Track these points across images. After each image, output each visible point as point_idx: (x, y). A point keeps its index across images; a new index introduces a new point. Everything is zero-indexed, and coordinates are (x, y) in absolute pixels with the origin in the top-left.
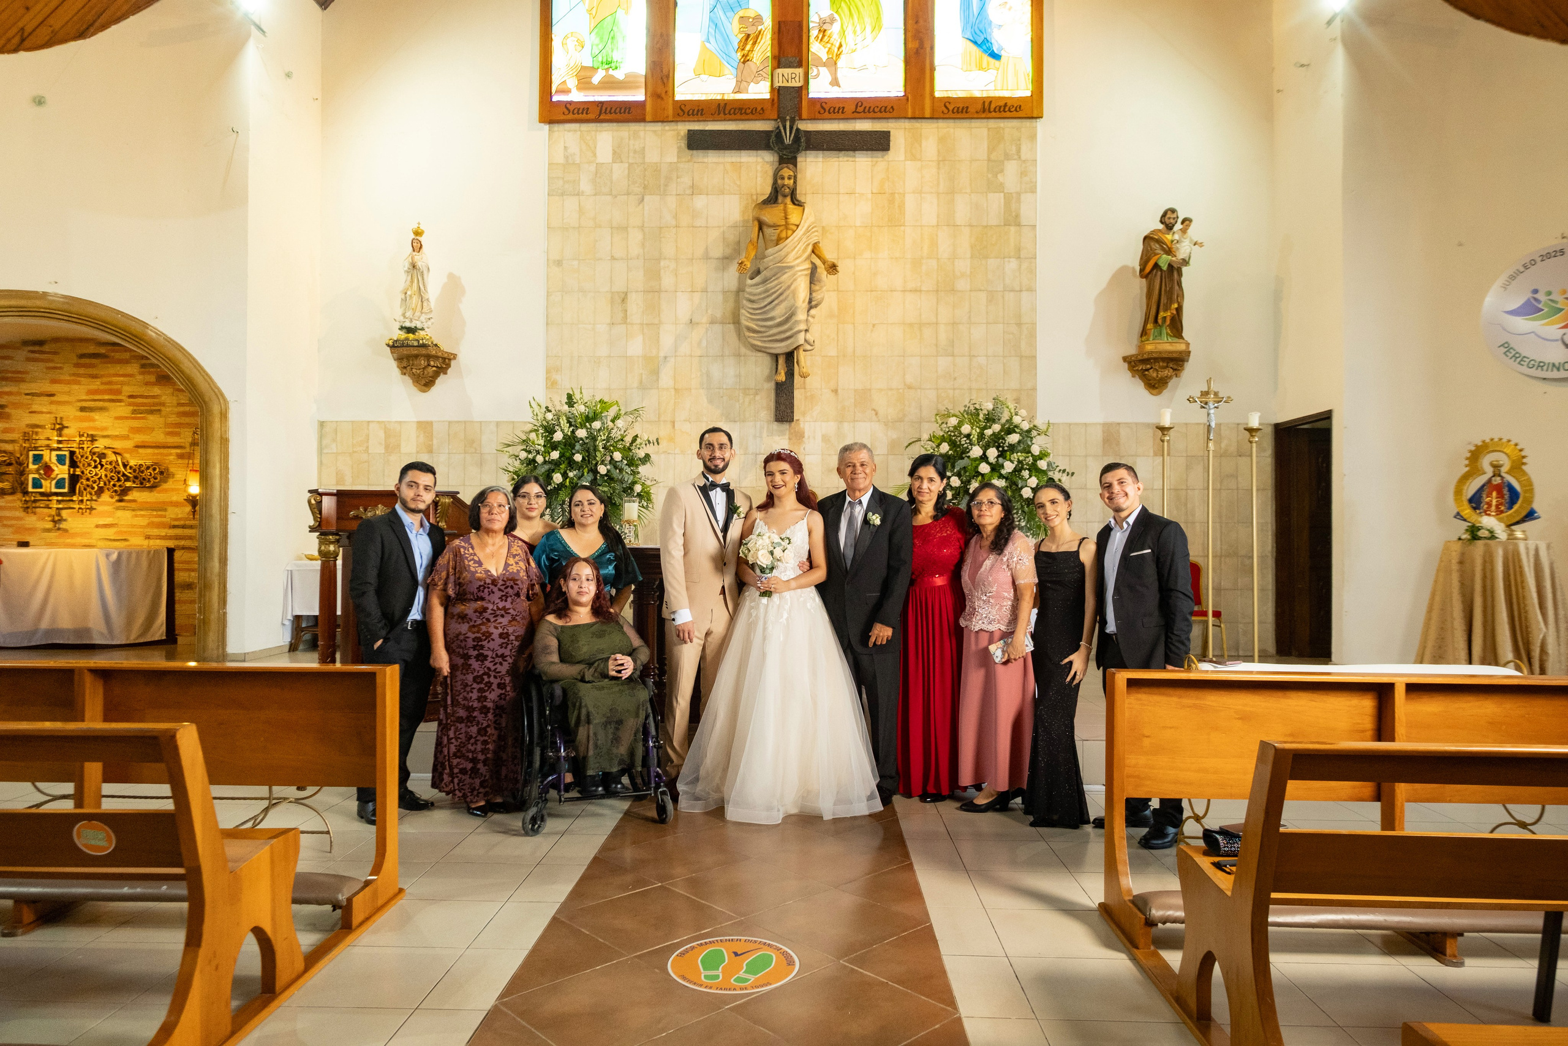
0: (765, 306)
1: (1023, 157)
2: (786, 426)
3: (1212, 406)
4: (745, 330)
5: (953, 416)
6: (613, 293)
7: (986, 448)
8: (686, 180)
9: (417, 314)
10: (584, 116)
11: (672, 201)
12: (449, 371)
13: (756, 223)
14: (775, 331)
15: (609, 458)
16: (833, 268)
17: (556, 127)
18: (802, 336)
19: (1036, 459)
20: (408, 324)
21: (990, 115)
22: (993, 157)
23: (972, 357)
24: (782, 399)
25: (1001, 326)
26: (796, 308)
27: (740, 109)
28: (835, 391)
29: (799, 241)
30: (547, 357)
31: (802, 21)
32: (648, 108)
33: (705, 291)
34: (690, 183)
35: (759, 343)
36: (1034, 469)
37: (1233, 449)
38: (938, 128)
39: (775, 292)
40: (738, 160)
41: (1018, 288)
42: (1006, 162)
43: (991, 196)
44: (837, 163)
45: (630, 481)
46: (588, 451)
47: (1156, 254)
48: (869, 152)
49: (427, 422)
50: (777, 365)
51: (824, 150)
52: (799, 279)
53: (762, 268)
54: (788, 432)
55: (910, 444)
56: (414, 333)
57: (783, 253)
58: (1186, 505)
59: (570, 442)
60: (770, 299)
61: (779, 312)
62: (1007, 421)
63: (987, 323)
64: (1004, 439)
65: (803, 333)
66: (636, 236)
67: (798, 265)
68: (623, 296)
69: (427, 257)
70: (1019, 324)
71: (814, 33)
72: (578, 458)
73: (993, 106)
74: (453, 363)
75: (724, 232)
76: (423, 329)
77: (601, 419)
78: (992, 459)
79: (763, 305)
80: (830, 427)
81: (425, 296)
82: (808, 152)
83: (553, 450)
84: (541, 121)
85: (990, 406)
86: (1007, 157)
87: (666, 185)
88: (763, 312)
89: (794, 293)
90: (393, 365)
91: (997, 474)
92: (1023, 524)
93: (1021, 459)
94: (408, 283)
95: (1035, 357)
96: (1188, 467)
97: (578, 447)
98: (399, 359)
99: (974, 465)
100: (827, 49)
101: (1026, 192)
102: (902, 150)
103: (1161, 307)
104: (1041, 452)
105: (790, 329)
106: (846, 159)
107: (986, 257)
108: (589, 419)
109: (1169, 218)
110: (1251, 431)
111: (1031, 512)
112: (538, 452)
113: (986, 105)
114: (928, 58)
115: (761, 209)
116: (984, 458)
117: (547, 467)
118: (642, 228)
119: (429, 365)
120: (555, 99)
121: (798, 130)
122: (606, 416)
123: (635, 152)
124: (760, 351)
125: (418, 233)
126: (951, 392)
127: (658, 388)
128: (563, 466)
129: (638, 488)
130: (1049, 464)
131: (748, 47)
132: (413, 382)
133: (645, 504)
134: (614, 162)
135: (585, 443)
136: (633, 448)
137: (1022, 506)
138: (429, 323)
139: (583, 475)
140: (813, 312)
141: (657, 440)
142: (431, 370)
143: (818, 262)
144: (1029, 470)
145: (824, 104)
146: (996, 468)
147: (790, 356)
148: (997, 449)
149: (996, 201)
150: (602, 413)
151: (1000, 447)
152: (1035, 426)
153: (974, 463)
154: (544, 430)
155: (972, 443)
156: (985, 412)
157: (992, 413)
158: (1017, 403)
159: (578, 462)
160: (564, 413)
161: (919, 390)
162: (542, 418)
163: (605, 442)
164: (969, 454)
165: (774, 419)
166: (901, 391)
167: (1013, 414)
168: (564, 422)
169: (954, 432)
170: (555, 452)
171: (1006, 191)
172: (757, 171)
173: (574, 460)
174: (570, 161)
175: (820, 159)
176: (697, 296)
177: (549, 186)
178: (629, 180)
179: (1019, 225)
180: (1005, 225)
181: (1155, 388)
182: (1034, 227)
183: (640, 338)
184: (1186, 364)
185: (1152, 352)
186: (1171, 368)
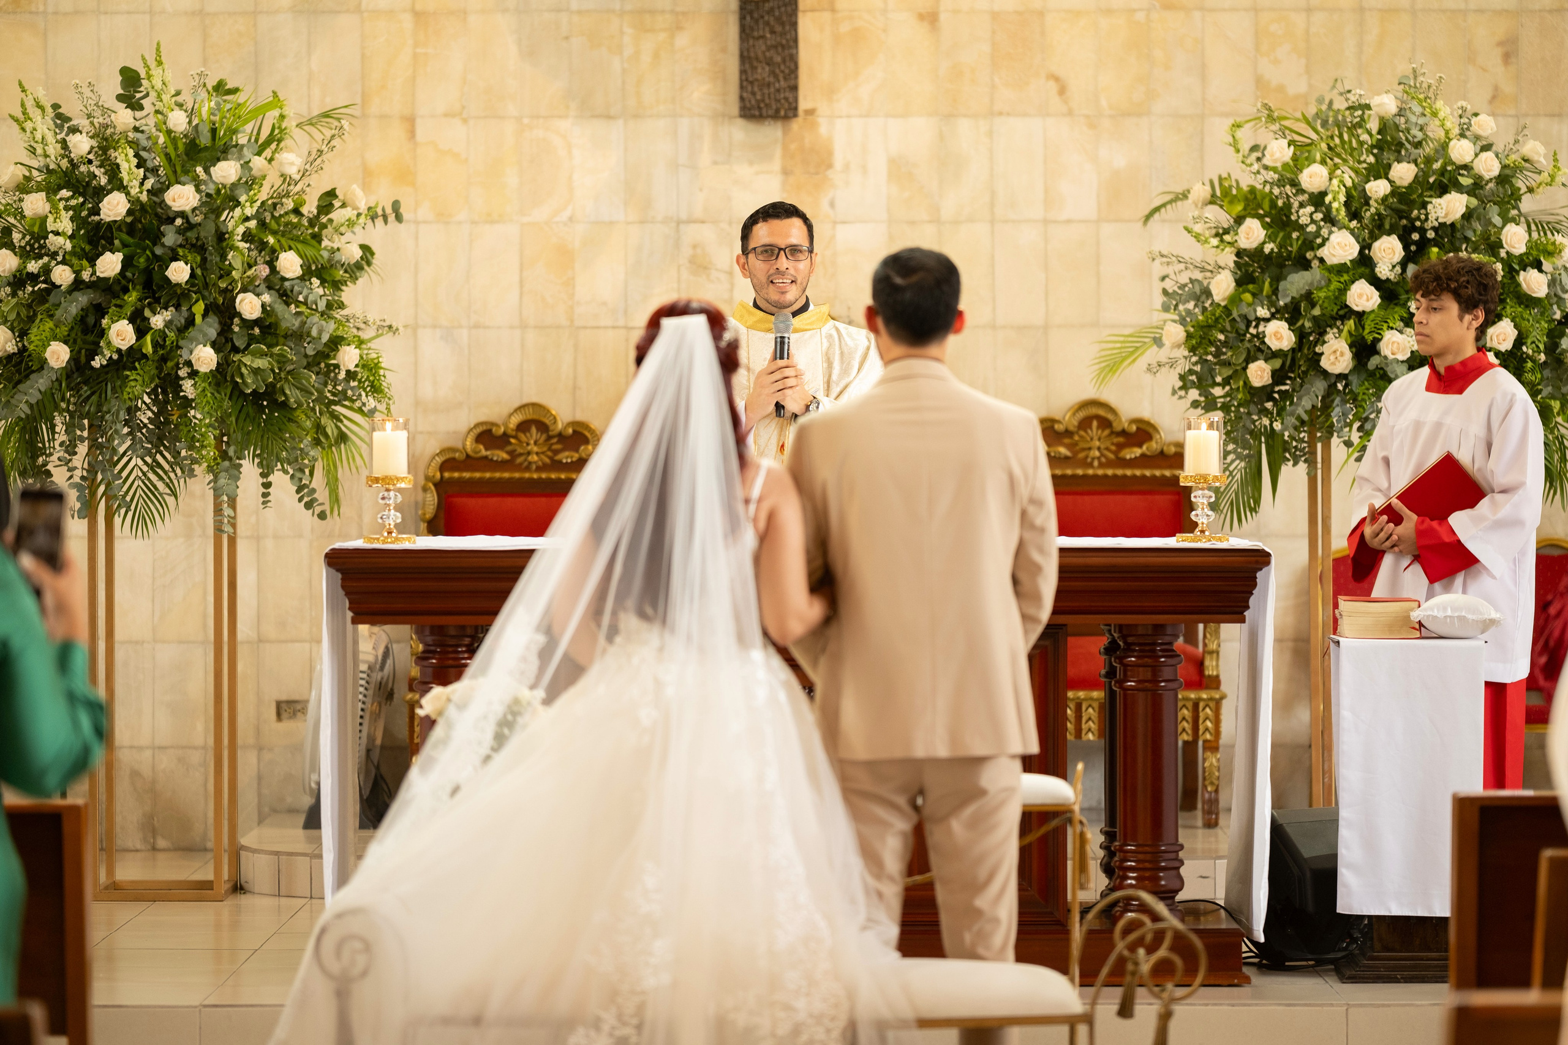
2: (771, 132)
5: (1283, 129)
15: (264, 271)
19: (1515, 265)
24: (761, 46)
28: (930, 18)
36: (1507, 297)
45: (325, 338)
46: (199, 248)
54: (778, 152)
55: (1157, 209)
59: (148, 223)
64: (1424, 205)
72: (179, 272)
77: (240, 157)
78: (1384, 270)
80: (915, 135)
83: (101, 249)
85: (1386, 104)
91: (1400, 311)
97: (170, 238)
99: (1335, 285)
104: (1531, 245)
116: (1364, 264)
117: (83, 299)
128: (132, 297)
129: (348, 357)
130: (1552, 283)
133: (371, 403)
135: (189, 226)
136: (326, 231)
139: (190, 322)
146: (1395, 295)
150: (235, 132)
151: (1415, 229)
152: (1526, 161)
153: (1334, 278)
154: (67, 185)
155: (1330, 219)
156: (1374, 125)
157: (1397, 126)
158: (1509, 51)
159: (178, 285)
160: (124, 133)
161: (1197, 15)
162: (54, 149)
163: (252, 224)
164: (1323, 252)
165: (735, 109)
166: (1140, 16)
167: (1456, 131)
168: (126, 160)
169: (1280, 183)
170: (108, 254)
173: (166, 281)
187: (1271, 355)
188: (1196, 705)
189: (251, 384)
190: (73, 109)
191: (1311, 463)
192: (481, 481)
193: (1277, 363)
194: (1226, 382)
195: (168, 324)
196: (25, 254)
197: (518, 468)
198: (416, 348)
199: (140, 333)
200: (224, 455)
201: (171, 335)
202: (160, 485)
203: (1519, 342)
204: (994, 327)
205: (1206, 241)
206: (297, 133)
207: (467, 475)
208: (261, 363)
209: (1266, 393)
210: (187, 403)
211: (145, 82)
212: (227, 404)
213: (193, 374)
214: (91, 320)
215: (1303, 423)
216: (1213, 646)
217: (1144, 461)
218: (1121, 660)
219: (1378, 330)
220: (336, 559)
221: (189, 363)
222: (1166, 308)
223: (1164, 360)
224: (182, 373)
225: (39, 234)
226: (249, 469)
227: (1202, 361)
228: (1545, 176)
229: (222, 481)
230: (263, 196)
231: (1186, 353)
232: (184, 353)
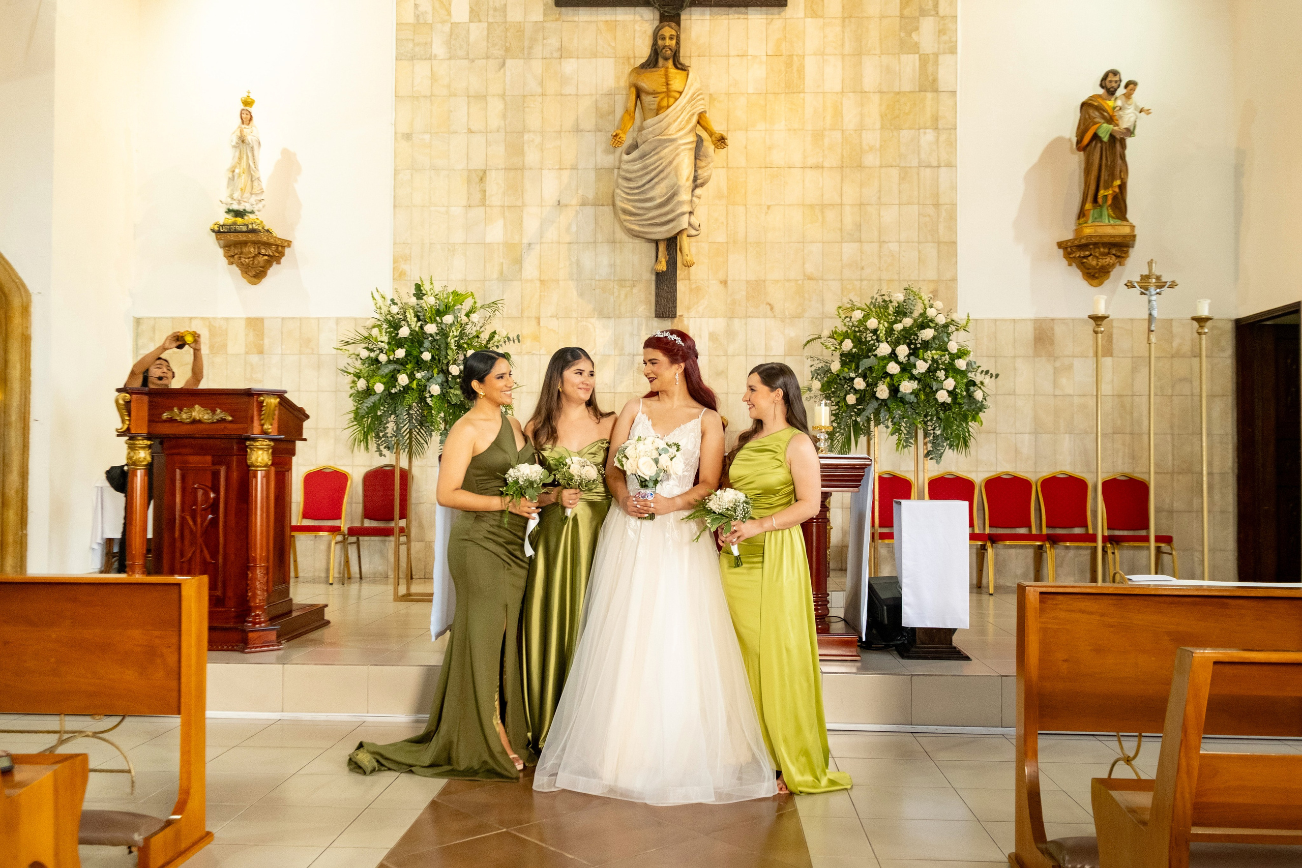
0: (644, 185)
1: (941, 13)
3: (1154, 292)
5: (858, 309)
6: (469, 171)
7: (895, 344)
8: (554, 42)
9: (247, 195)
11: (537, 66)
12: (283, 260)
13: (633, 90)
15: (461, 357)
16: (721, 141)
19: (953, 357)
20: (235, 207)
22: (906, 12)
23: (881, 243)
24: (663, 292)
25: (916, 207)
26: (679, 187)
28: (725, 283)
29: (683, 109)
30: (395, 244)
33: (575, 168)
34: (558, 45)
35: (637, 228)
36: (951, 370)
37: (1186, 348)
39: (655, 169)
40: (613, 18)
41: (935, 164)
42: (921, 18)
43: (904, 57)
44: (726, 22)
46: (438, 349)
47: (1095, 123)
48: (764, 9)
49: (257, 319)
51: (711, 6)
52: (682, 154)
53: (639, 142)
55: (808, 342)
57: (663, 124)
58: (1132, 413)
59: (417, 339)
60: (648, 177)
61: (659, 192)
62: (921, 314)
63: (899, 204)
64: (916, 335)
65: (687, 216)
66: (495, 106)
67: (681, 138)
68: (481, 174)
70: (937, 205)
72: (427, 356)
74: (287, 251)
75: (596, 102)
76: (252, 212)
77: (454, 313)
78: (902, 358)
80: (718, 324)
81: (256, 175)
82: (693, 8)
83: (398, 348)
85: (899, 297)
86: (923, 13)
87: (530, 48)
88: (640, 192)
89: (676, 170)
90: (221, 252)
91: (907, 375)
92: (938, 432)
93: (936, 357)
94: (236, 159)
95: (955, 243)
96: (1134, 370)
97: (427, 344)
98: (227, 246)
99: (882, 364)
101: (944, 53)
102: (802, 6)
104: (959, 350)
105: (672, 211)
106: (736, 16)
107: (899, 128)
108: (439, 313)
109: (1111, 82)
110: (1201, 321)
111: (948, 418)
112: (381, 350)
115: (638, 74)
116: (893, 356)
117: (391, 367)
118: (503, 96)
119: (259, 253)
122: (460, 310)
123: (495, 9)
124: (638, 237)
125: (248, 103)
126: (858, 283)
127: (521, 280)
128: (409, 366)
130: (969, 364)
132: (242, 273)
134: (471, 21)
135: (435, 340)
136: (490, 346)
137: (938, 413)
138: (260, 205)
139: (432, 376)
140: (698, 191)
141: (518, 337)
142: (261, 259)
143: (704, 135)
144: (945, 370)
146: (906, 368)
147: (672, 243)
148: (909, 347)
149: (909, 63)
150: (454, 306)
151: (912, 343)
152: (953, 321)
153: (881, 362)
154: (388, 325)
155: (879, 340)
156: (894, 306)
157: (904, 305)
159: (426, 362)
160: (413, 307)
161: (821, 281)
162: (387, 312)
163: (457, 339)
164: (875, 352)
165: (654, 315)
166: (800, 282)
167: (928, 306)
168: (411, 316)
169: (859, 326)
170: (400, 349)
171: (921, 52)
172: (634, 31)
173: (422, 359)
174: (421, 21)
175: (708, 17)
176: (566, 174)
177: (397, 49)
178: (488, 42)
179: (936, 91)
180: (920, 91)
181: (1097, 278)
182: (954, 93)
183: (501, 222)
184: (1131, 250)
185: (1091, 236)
186: (1114, 255)
187: (856, 391)
189: (454, 400)
191: (869, 435)
193: (858, 396)
194: (837, 404)
195: (422, 377)
199: (411, 380)
201: (424, 381)
202: (420, 439)
203: (955, 388)
205: (830, 348)
206: (481, 310)
209: (854, 406)
210: (430, 408)
211: (423, 290)
212: (445, 408)
213: (432, 396)
214: (393, 375)
215: (869, 419)
219: (900, 381)
221: (429, 392)
222: (812, 377)
223: (812, 396)
224: (427, 395)
225: (376, 342)
232: (428, 388)
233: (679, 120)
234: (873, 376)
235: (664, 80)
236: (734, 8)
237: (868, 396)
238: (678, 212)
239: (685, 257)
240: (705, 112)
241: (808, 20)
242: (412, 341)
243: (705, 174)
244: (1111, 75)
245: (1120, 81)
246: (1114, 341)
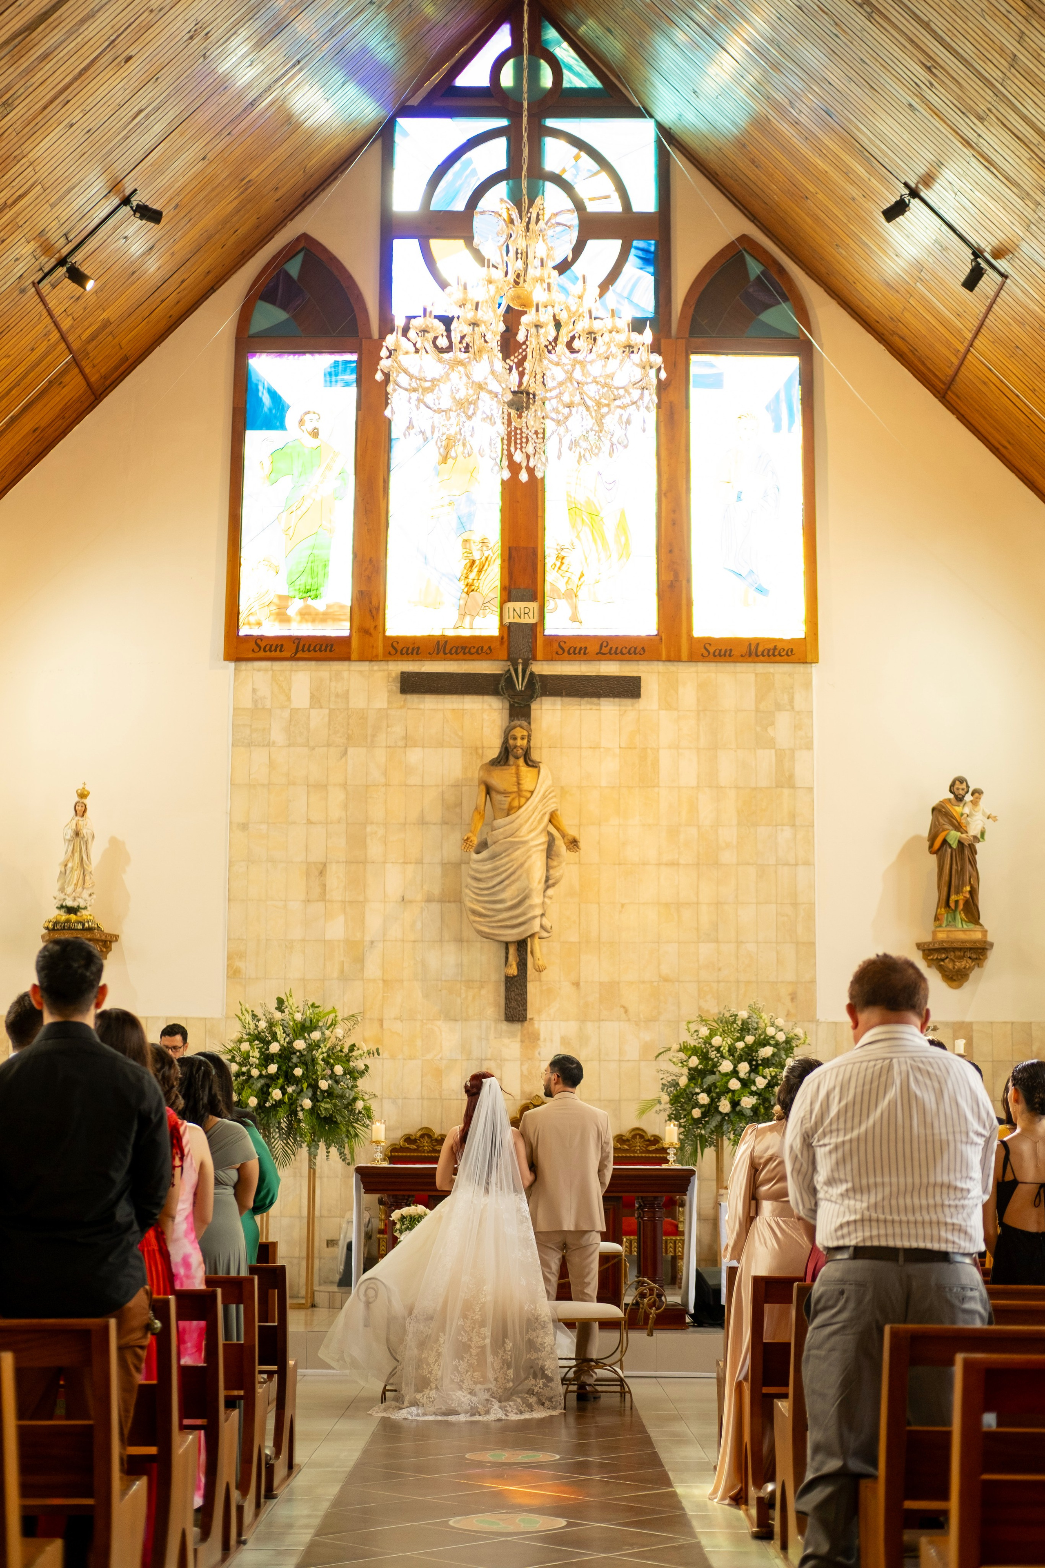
1: (797, 707)
2: (517, 1027)
4: (469, 913)
5: (706, 1023)
6: (309, 863)
8: (398, 730)
9: (79, 889)
10: (278, 654)
11: (380, 755)
12: (110, 955)
13: (483, 788)
14: (505, 915)
15: (329, 1072)
17: (243, 665)
18: (537, 922)
20: (70, 903)
21: (756, 659)
22: (762, 707)
23: (739, 943)
24: (513, 994)
25: (774, 906)
26: (531, 890)
27: (463, 648)
28: (577, 984)
30: (229, 940)
31: (537, 548)
32: (354, 643)
33: (420, 862)
34: (403, 733)
38: (697, 672)
39: (506, 871)
40: (460, 706)
41: (793, 862)
42: (777, 713)
43: (760, 752)
44: (578, 712)
45: (351, 1097)
46: (305, 1064)
47: (944, 830)
48: (616, 700)
50: (507, 953)
52: (534, 857)
54: (519, 1034)
55: (660, 1054)
56: (75, 914)
57: (515, 825)
59: (287, 1053)
61: (509, 894)
62: (763, 1032)
63: (757, 904)
64: (757, 1051)
66: (337, 796)
67: (532, 839)
68: (321, 867)
69: (92, 823)
70: (795, 905)
71: (550, 561)
72: (298, 1072)
73: (760, 649)
74: (114, 946)
75: (443, 793)
76: (85, 908)
77: (321, 1030)
78: (742, 1075)
79: (491, 884)
80: (570, 1028)
82: (544, 698)
83: (270, 1063)
84: (225, 660)
85: (743, 1014)
86: (779, 707)
87: (374, 736)
89: (528, 872)
91: (748, 1090)
93: (773, 1074)
95: (814, 944)
97: (295, 1059)
99: (724, 1080)
100: (566, 579)
101: (801, 749)
102: (655, 698)
103: (953, 889)
105: (523, 914)
106: (589, 707)
107: (756, 825)
108: (304, 1028)
109: (958, 789)
112: (253, 1065)
113: (753, 648)
114: (684, 592)
116: (735, 1073)
117: (262, 1081)
118: (344, 786)
120: (242, 632)
121: (532, 674)
123: (337, 696)
125: (83, 795)
126: (715, 985)
127: (362, 979)
128: (281, 1081)
129: (360, 1105)
131: (473, 575)
133: (368, 1122)
134: (312, 707)
135: (302, 1055)
136: (352, 1058)
139: (302, 1090)
140: (550, 892)
145: (562, 644)
146: (747, 1084)
147: (522, 945)
149: (766, 758)
150: (318, 1021)
151: (753, 1061)
152: (796, 1035)
153: (724, 1078)
154: (258, 1039)
155: (723, 1057)
156: (739, 1023)
157: (748, 1023)
158: (793, 999)
159: (298, 1077)
160: (278, 1021)
161: (677, 983)
162: (252, 1026)
163: (325, 1055)
164: (720, 1068)
165: (503, 1018)
166: (655, 984)
167: (769, 1024)
168: (279, 1031)
169: (705, 1043)
170: (272, 1065)
171: (777, 747)
172: (483, 720)
173: (294, 1075)
174: (260, 706)
175: (559, 707)
176: (410, 868)
177: (233, 735)
178: (329, 729)
179: (793, 787)
180: (777, 786)
181: (955, 980)
182: (811, 789)
183: (341, 919)
184: (989, 953)
185: (943, 942)
186: (970, 958)
187: (701, 1106)
188: (675, 1242)
189: (324, 1114)
190: (259, 1013)
191: (716, 1146)
192: (406, 1156)
193: (703, 1109)
194: (685, 1117)
195: (294, 1091)
196: (241, 1065)
197: (420, 1152)
198: (382, 1106)
199: (283, 1094)
200: (313, 1140)
201: (295, 1095)
202: (289, 1152)
204: (600, 1100)
206: (342, 1023)
207: (400, 1154)
208: (328, 1106)
209: (700, 1121)
210: (299, 1121)
211: (286, 1003)
212: (315, 1121)
213: (303, 1109)
214: (265, 1089)
215: (713, 1132)
216: (682, 1219)
217: (657, 1151)
218: (642, 1210)
219: (740, 1096)
220: (360, 1170)
221: (301, 1106)
222: (663, 1090)
223: (663, 1108)
224: (299, 1109)
225: (246, 1057)
226: (322, 1144)
227: (676, 1110)
228: (802, 1041)
229: (312, 1150)
230: (328, 1046)
231: (669, 1106)
232: (300, 1102)
233: (530, 821)
234: (716, 1092)
235: (515, 779)
236: (586, 699)
237: (710, 1110)
238: (530, 915)
239: (537, 961)
240: (557, 810)
241: (662, 712)
242: (280, 1056)
243: (557, 874)
244: (957, 782)
245: (968, 787)
246: (974, 1045)
